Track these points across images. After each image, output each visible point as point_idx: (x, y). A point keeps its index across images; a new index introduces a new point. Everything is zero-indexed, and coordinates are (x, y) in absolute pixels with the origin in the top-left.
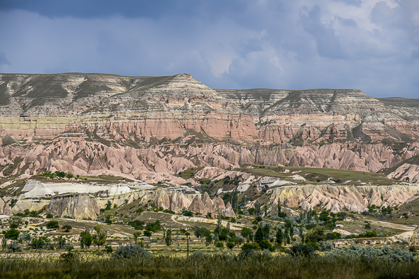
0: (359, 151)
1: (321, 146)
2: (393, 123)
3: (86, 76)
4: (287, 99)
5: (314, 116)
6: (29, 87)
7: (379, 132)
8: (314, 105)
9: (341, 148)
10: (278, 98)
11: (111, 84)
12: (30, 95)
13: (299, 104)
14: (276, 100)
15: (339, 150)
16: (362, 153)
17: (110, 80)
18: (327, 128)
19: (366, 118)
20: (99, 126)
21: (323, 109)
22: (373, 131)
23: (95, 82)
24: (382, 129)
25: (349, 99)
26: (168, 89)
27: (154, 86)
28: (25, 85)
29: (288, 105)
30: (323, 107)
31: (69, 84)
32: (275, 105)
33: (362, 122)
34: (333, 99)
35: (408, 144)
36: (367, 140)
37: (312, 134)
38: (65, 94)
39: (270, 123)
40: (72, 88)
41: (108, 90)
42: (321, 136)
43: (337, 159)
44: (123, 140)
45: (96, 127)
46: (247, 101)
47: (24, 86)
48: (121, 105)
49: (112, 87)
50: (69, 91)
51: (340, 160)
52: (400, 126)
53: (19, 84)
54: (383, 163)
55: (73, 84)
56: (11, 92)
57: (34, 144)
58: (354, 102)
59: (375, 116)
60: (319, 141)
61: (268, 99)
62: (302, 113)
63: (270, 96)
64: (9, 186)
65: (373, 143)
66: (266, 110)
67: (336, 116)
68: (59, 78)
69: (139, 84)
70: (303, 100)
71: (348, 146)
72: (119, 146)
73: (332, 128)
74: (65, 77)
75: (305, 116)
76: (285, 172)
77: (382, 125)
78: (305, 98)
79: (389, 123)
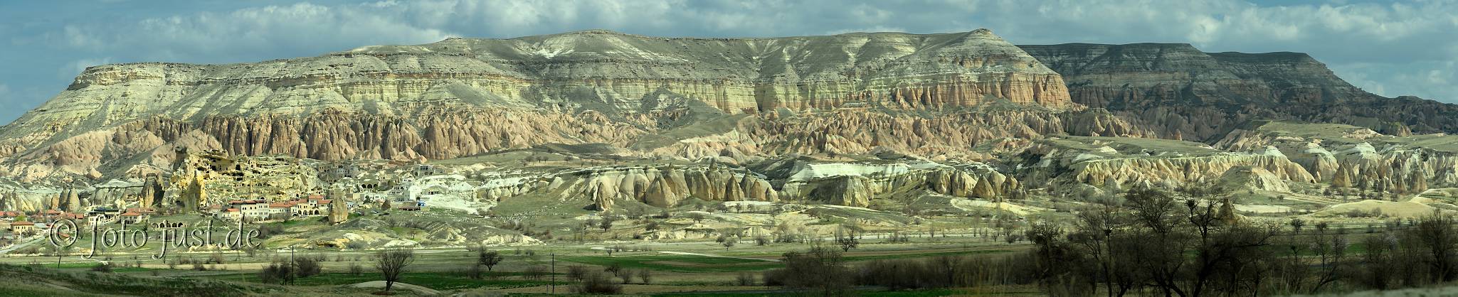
0: (1188, 115)
1: (1145, 110)
2: (1227, 83)
3: (870, 36)
4: (1106, 55)
5: (1137, 75)
6: (807, 52)
7: (1211, 93)
8: (1138, 63)
9: (1169, 112)
10: (1095, 54)
11: (899, 44)
12: (808, 61)
13: (1120, 62)
14: (1094, 56)
15: (1165, 115)
16: (1192, 117)
17: (896, 40)
18: (1153, 88)
19: (1197, 77)
20: (884, 94)
21: (1148, 66)
22: (1205, 92)
23: (879, 42)
24: (1214, 89)
25: (1177, 54)
26: (963, 48)
27: (947, 44)
28: (802, 50)
29: (1107, 62)
30: (1149, 64)
31: (851, 46)
32: (1092, 62)
33: (1193, 81)
34: (1159, 55)
35: (1242, 106)
36: (1198, 102)
37: (1135, 96)
38: (846, 57)
39: (1086, 83)
40: (853, 50)
41: (893, 50)
42: (1145, 98)
43: (1163, 125)
44: (912, 109)
45: (881, 95)
46: (1060, 58)
47: (800, 51)
48: (909, 68)
49: (900, 48)
50: (850, 54)
51: (1166, 126)
52: (1233, 86)
53: (795, 48)
54: (1214, 128)
55: (856, 46)
56: (788, 58)
57: (812, 117)
58: (1183, 58)
59: (1207, 74)
60: (1143, 104)
61: (1084, 55)
62: (1124, 71)
63: (1086, 51)
64: (778, 168)
65: (1204, 106)
66: (1083, 68)
67: (1163, 75)
68: (839, 40)
69: (931, 43)
70: (1125, 56)
71: (1176, 110)
72: (907, 117)
73: (1158, 87)
74: (846, 38)
75: (1127, 75)
76: (1095, 143)
77: (1214, 84)
78: (1128, 54)
79: (1223, 82)
